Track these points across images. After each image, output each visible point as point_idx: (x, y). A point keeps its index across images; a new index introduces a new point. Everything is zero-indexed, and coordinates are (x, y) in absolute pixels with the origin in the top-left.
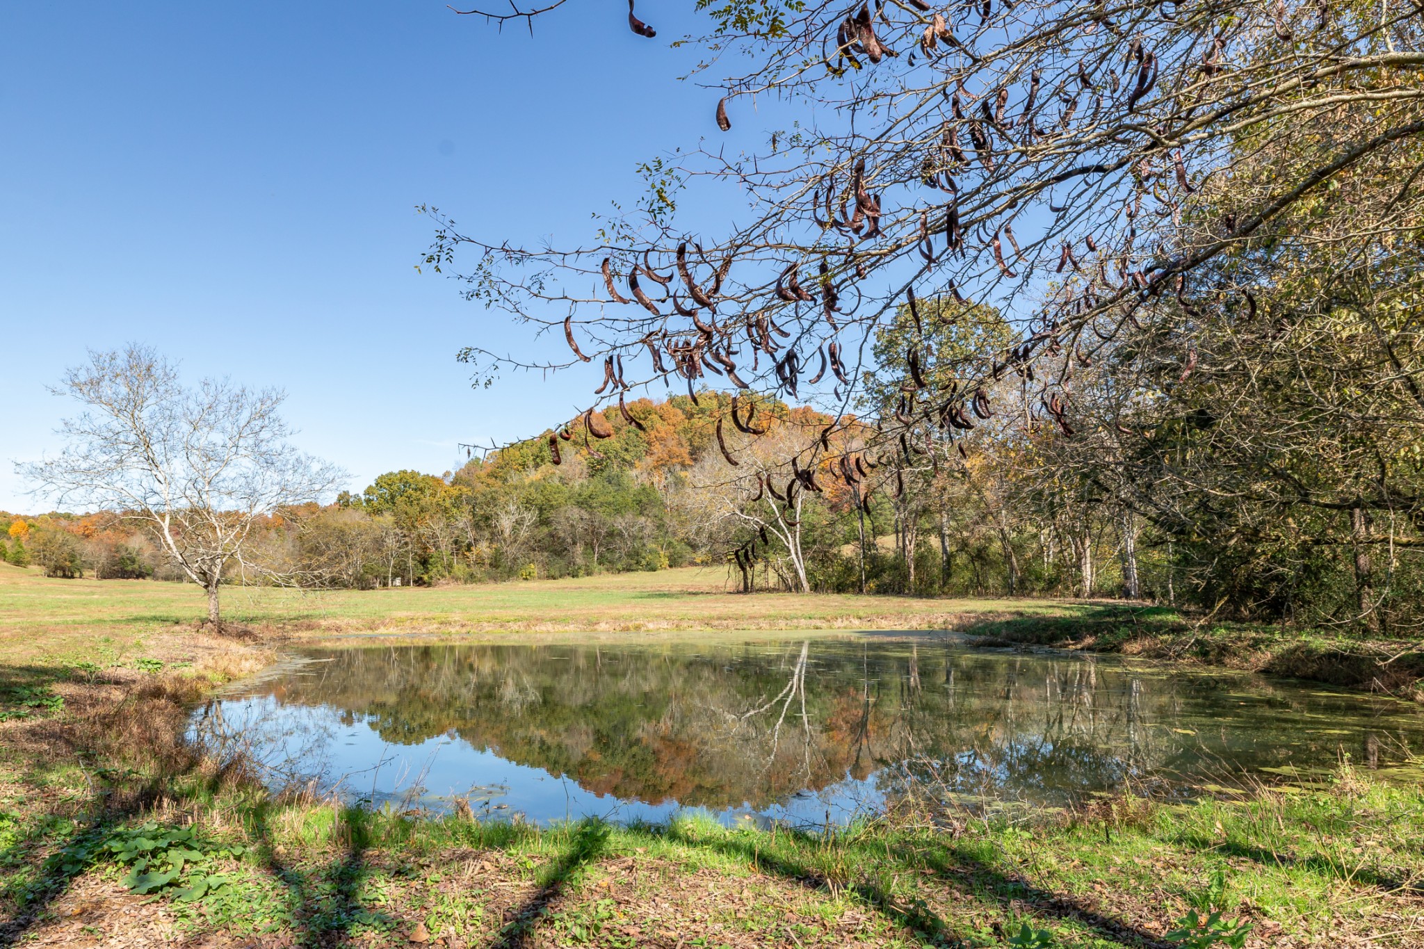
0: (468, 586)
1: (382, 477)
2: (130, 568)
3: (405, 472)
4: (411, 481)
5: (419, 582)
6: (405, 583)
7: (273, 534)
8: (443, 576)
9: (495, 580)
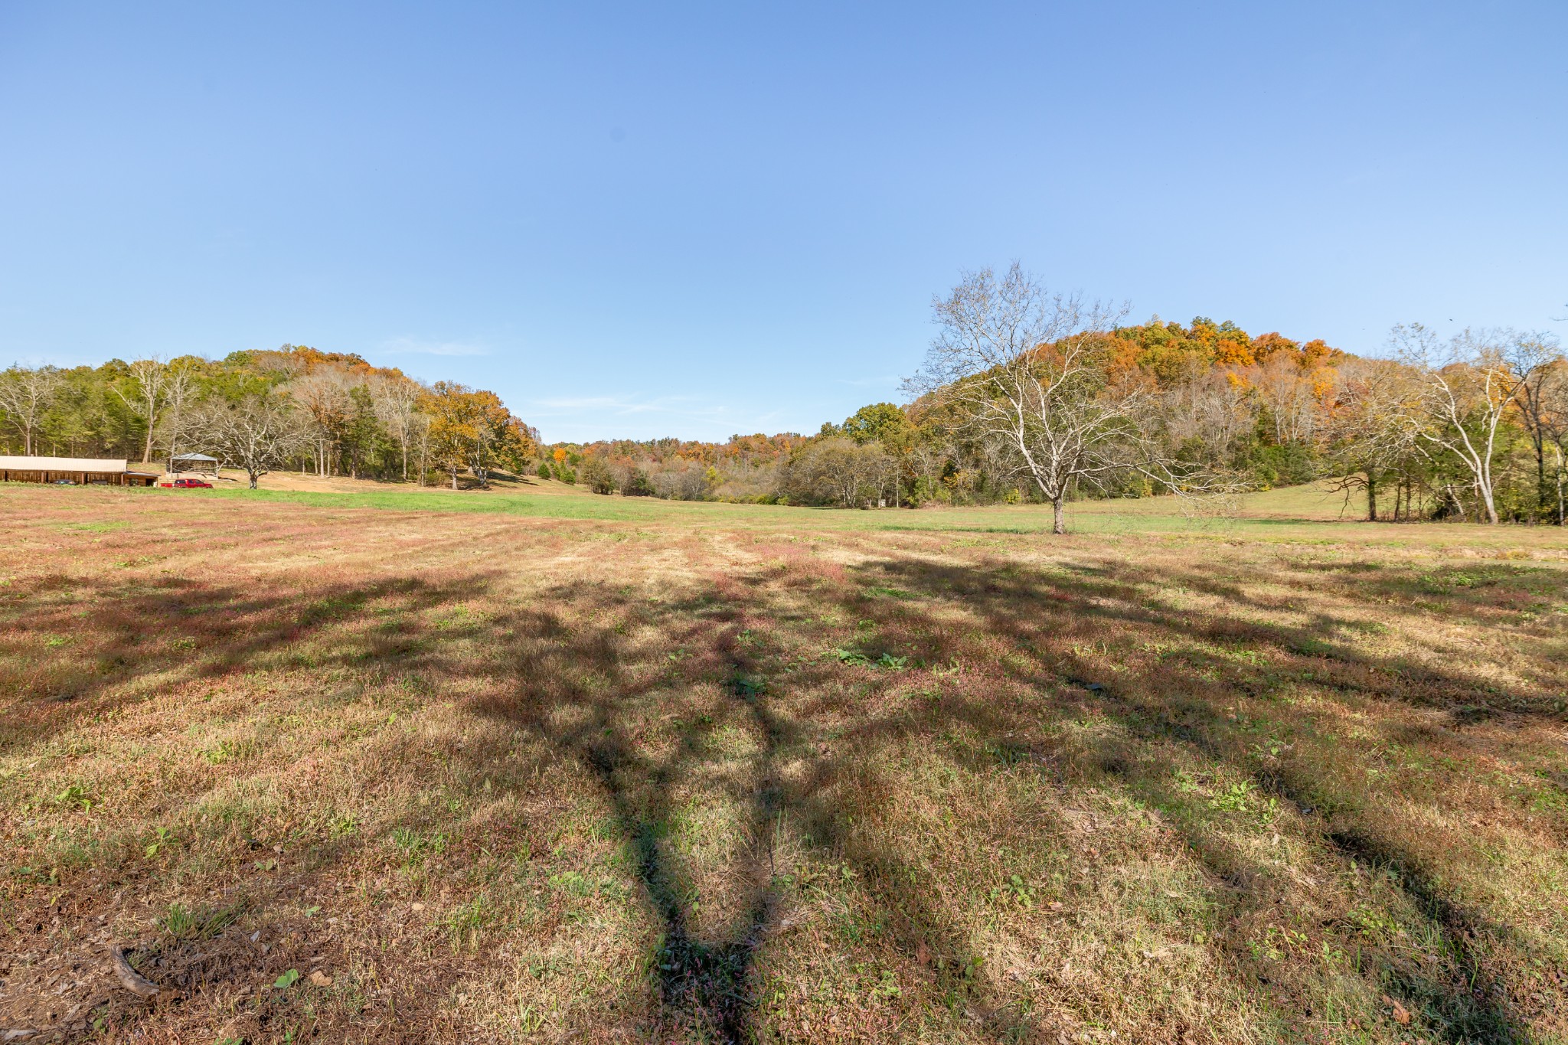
0: (957, 508)
1: (863, 409)
2: (642, 487)
3: (883, 405)
4: (890, 412)
5: (904, 504)
6: (891, 504)
7: (731, 461)
8: (929, 499)
9: (981, 503)
